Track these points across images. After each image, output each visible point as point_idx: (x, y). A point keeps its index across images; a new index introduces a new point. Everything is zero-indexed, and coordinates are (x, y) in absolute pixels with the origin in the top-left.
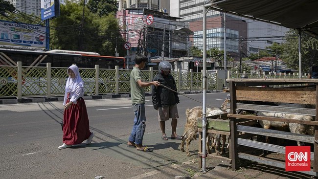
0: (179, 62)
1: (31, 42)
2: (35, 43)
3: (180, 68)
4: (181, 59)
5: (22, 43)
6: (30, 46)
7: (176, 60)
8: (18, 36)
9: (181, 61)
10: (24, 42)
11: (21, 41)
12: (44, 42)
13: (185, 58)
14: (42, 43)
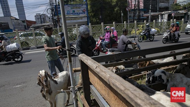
0: (162, 15)
1: (80, 13)
2: (82, 13)
3: (162, 18)
4: (163, 13)
5: (76, 14)
6: (80, 15)
7: (160, 14)
8: (74, 11)
9: (163, 14)
10: (77, 13)
11: (75, 13)
12: (86, 12)
13: (166, 12)
14: (85, 13)
